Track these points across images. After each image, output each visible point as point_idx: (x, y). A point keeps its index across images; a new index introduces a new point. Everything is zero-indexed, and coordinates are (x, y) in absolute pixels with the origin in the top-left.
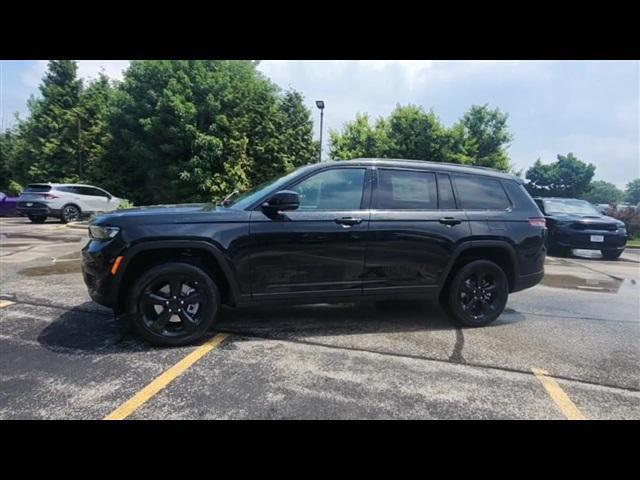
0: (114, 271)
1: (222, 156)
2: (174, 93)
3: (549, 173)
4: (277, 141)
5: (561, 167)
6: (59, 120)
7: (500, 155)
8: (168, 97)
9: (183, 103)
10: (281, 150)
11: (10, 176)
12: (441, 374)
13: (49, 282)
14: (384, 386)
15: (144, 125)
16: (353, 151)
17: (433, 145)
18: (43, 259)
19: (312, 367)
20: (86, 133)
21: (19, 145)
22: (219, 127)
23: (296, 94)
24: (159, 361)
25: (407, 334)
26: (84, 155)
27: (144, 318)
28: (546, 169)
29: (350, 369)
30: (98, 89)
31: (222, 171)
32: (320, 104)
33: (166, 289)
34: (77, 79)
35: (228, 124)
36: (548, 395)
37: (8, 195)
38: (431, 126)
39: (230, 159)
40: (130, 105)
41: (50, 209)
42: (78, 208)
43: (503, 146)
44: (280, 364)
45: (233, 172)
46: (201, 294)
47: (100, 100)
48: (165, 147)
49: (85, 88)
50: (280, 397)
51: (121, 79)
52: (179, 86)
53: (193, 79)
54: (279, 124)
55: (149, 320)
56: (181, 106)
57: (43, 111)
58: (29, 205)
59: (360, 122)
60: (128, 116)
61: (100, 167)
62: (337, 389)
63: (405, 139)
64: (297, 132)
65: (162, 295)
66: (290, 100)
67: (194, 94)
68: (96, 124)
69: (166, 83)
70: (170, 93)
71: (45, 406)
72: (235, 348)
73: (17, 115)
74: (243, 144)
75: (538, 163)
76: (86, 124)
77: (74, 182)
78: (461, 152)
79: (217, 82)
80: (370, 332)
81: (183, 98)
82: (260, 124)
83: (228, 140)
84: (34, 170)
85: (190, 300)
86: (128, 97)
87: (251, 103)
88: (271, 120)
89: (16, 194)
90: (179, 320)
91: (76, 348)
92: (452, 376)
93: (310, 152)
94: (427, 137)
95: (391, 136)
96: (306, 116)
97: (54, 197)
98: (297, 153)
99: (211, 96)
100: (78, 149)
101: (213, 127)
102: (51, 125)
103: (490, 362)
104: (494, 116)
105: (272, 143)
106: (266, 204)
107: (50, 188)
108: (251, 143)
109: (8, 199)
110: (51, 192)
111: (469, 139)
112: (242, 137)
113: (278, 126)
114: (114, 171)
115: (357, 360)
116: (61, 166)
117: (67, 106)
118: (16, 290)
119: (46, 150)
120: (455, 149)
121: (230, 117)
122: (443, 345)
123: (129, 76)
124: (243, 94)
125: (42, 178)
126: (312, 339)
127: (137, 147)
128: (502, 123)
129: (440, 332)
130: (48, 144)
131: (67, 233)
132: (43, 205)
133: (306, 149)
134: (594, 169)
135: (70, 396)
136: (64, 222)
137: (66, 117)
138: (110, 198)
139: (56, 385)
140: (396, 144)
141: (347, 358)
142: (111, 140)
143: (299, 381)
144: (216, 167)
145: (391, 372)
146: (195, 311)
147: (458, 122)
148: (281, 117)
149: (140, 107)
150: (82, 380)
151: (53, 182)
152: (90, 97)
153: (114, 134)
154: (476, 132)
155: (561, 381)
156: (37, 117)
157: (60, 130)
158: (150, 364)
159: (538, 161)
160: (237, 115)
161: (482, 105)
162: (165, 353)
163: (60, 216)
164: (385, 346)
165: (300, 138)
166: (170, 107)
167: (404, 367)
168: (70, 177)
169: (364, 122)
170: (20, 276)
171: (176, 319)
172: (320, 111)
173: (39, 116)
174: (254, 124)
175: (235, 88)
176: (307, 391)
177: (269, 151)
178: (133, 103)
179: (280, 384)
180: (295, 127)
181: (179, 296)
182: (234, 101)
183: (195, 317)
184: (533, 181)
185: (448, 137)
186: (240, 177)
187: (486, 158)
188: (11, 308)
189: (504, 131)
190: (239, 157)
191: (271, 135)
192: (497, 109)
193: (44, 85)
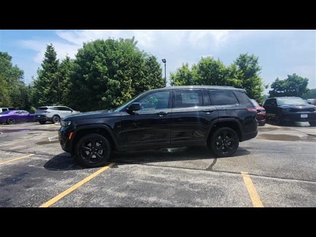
0: (70, 138)
1: (120, 89)
2: (98, 62)
3: (284, 84)
4: (145, 79)
5: (289, 81)
6: (50, 78)
7: (256, 77)
8: (95, 64)
9: (102, 66)
10: (147, 84)
11: (31, 104)
12: (200, 174)
13: (47, 147)
14: (174, 179)
15: (86, 78)
16: (181, 82)
17: (220, 75)
18: (45, 138)
19: (147, 173)
20: (61, 83)
21: (34, 91)
22: (118, 75)
23: (153, 57)
24: (88, 172)
25: (191, 161)
26: (61, 93)
27: (82, 156)
28: (281, 82)
29: (162, 173)
30: (65, 63)
31: (121, 96)
32: (164, 61)
33: (90, 145)
34: (57, 60)
35: (122, 73)
36: (243, 180)
37: (30, 113)
38: (218, 66)
39: (124, 89)
40: (79, 69)
41: (48, 118)
42: (59, 117)
43: (257, 73)
44: (135, 172)
45: (126, 95)
46: (103, 146)
47: (66, 68)
48: (96, 87)
49: (60, 63)
50: (132, 183)
51: (75, 58)
52: (100, 59)
53: (106, 55)
54: (146, 71)
55: (84, 157)
56: (101, 68)
57: (43, 75)
58: (39, 116)
59: (184, 67)
60: (78, 75)
61: (68, 98)
62: (155, 180)
63: (206, 74)
64: (154, 75)
65: (89, 147)
66: (150, 60)
67: (106, 62)
68: (65, 79)
69: (94, 58)
70: (96, 63)
71: (47, 186)
72: (118, 167)
73: (33, 77)
74: (129, 82)
75: (277, 80)
76: (61, 79)
77: (57, 105)
78: (235, 78)
79: (116, 55)
80: (176, 160)
81: (101, 64)
82: (137, 72)
83: (123, 81)
84: (40, 101)
85: (99, 149)
86: (78, 66)
87: (133, 63)
88: (142, 70)
89: (33, 112)
90: (95, 157)
91: (58, 169)
92: (204, 175)
93: (161, 83)
94: (217, 72)
95: (199, 73)
96: (159, 67)
97: (49, 112)
98: (155, 85)
99: (114, 61)
100: (58, 91)
101: (115, 76)
102: (46, 81)
103: (224, 170)
104: (252, 58)
105: (143, 81)
106: (128, 109)
107: (47, 108)
108: (133, 82)
109: (30, 115)
110: (48, 110)
111: (239, 71)
112: (129, 79)
113: (145, 73)
114: (74, 99)
115: (166, 170)
116: (51, 99)
117: (53, 72)
118: (35, 150)
119: (45, 92)
120: (232, 76)
121: (123, 70)
122: (206, 164)
123: (78, 57)
124: (129, 59)
125: (44, 104)
126: (150, 164)
127: (84, 88)
128: (256, 61)
129: (206, 160)
130: (45, 89)
131: (54, 128)
132: (44, 116)
133: (159, 82)
134: (308, 80)
135: (55, 184)
136: (53, 123)
137: (52, 77)
138: (72, 111)
139: (50, 180)
140: (202, 76)
141: (163, 169)
142: (72, 85)
143: (140, 177)
144: (118, 94)
145: (179, 174)
146: (101, 153)
147: (233, 63)
148: (147, 68)
149: (84, 69)
150: (59, 179)
151: (48, 106)
152: (62, 67)
153: (73, 83)
154: (242, 67)
155: (252, 176)
156: (41, 78)
157: (50, 83)
158: (84, 173)
159: (277, 78)
160: (127, 69)
161: (245, 54)
162: (90, 170)
163: (52, 121)
164: (180, 165)
165: (156, 77)
166: (96, 69)
167: (185, 172)
168: (55, 103)
169: (186, 67)
170: (37, 145)
171: (94, 157)
172: (164, 64)
173: (42, 77)
174: (134, 72)
175: (125, 57)
176: (142, 181)
177: (142, 84)
178: (80, 68)
179: (133, 179)
180: (153, 72)
181: (95, 147)
182: (125, 63)
183: (101, 155)
184: (275, 89)
185: (228, 71)
186: (129, 98)
187: (248, 80)
188: (34, 156)
189: (257, 65)
190: (128, 88)
191: (142, 77)
192: (253, 55)
193: (43, 63)
